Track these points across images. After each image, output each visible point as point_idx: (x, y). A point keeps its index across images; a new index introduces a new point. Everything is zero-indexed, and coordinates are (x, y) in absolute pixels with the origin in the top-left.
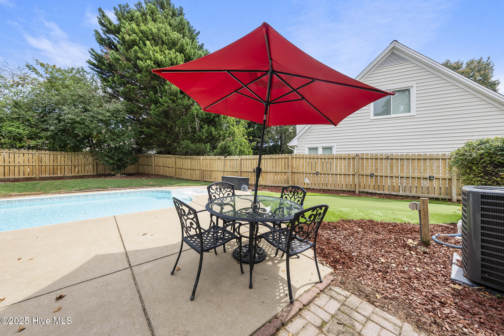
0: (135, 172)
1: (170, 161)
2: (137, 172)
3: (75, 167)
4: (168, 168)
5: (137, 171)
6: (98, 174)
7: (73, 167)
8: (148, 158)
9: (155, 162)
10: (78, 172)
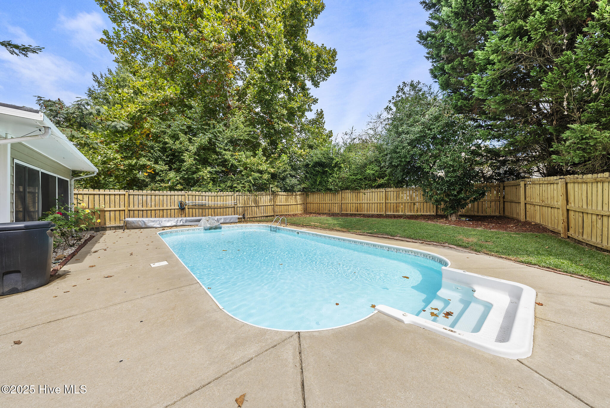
0: (497, 214)
1: (555, 192)
2: (502, 214)
3: (414, 204)
4: (549, 209)
5: (502, 212)
6: (438, 213)
7: (412, 204)
8: (516, 188)
9: (527, 195)
10: (417, 210)
